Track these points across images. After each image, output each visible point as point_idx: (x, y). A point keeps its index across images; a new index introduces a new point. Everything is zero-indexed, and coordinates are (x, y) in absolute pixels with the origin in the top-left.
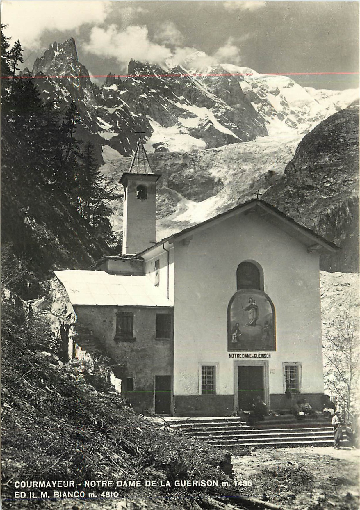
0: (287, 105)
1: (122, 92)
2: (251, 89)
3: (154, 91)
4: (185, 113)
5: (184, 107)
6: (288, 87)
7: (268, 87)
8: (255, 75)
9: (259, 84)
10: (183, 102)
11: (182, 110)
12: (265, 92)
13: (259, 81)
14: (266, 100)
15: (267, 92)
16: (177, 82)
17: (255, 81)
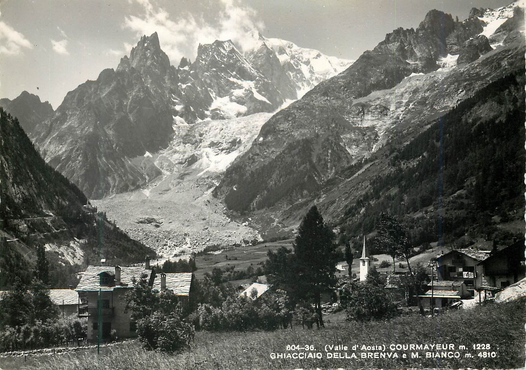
0: (313, 73)
1: (191, 72)
2: (289, 60)
3: (214, 69)
4: (235, 85)
5: (235, 80)
6: (317, 58)
7: (303, 58)
8: (295, 47)
9: (296, 56)
10: (235, 77)
11: (233, 83)
12: (300, 62)
13: (296, 53)
14: (299, 69)
15: (302, 62)
16: (231, 61)
17: (293, 53)
